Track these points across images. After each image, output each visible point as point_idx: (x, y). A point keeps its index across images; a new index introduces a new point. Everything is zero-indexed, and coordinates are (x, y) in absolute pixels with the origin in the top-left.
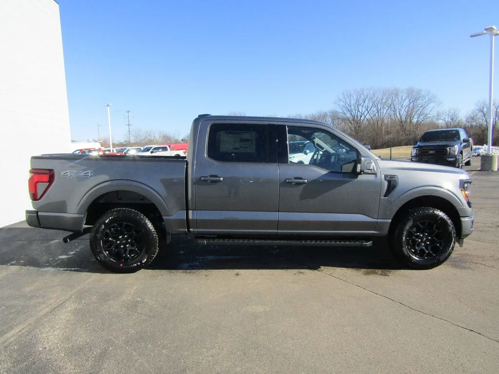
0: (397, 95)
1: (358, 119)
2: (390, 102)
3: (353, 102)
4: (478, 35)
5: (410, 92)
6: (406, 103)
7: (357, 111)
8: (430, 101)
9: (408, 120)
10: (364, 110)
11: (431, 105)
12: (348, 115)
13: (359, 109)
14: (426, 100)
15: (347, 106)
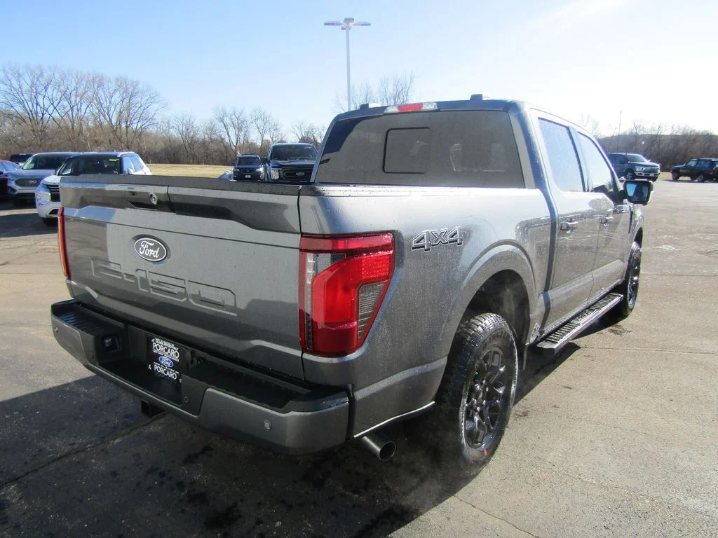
0: (100, 85)
1: (39, 118)
2: (90, 94)
3: (25, 87)
4: (333, 24)
5: (122, 83)
6: (117, 98)
7: (35, 105)
8: (152, 99)
9: (124, 125)
10: (47, 103)
11: (155, 106)
12: (19, 108)
13: (38, 100)
14: (147, 98)
15: (14, 92)
